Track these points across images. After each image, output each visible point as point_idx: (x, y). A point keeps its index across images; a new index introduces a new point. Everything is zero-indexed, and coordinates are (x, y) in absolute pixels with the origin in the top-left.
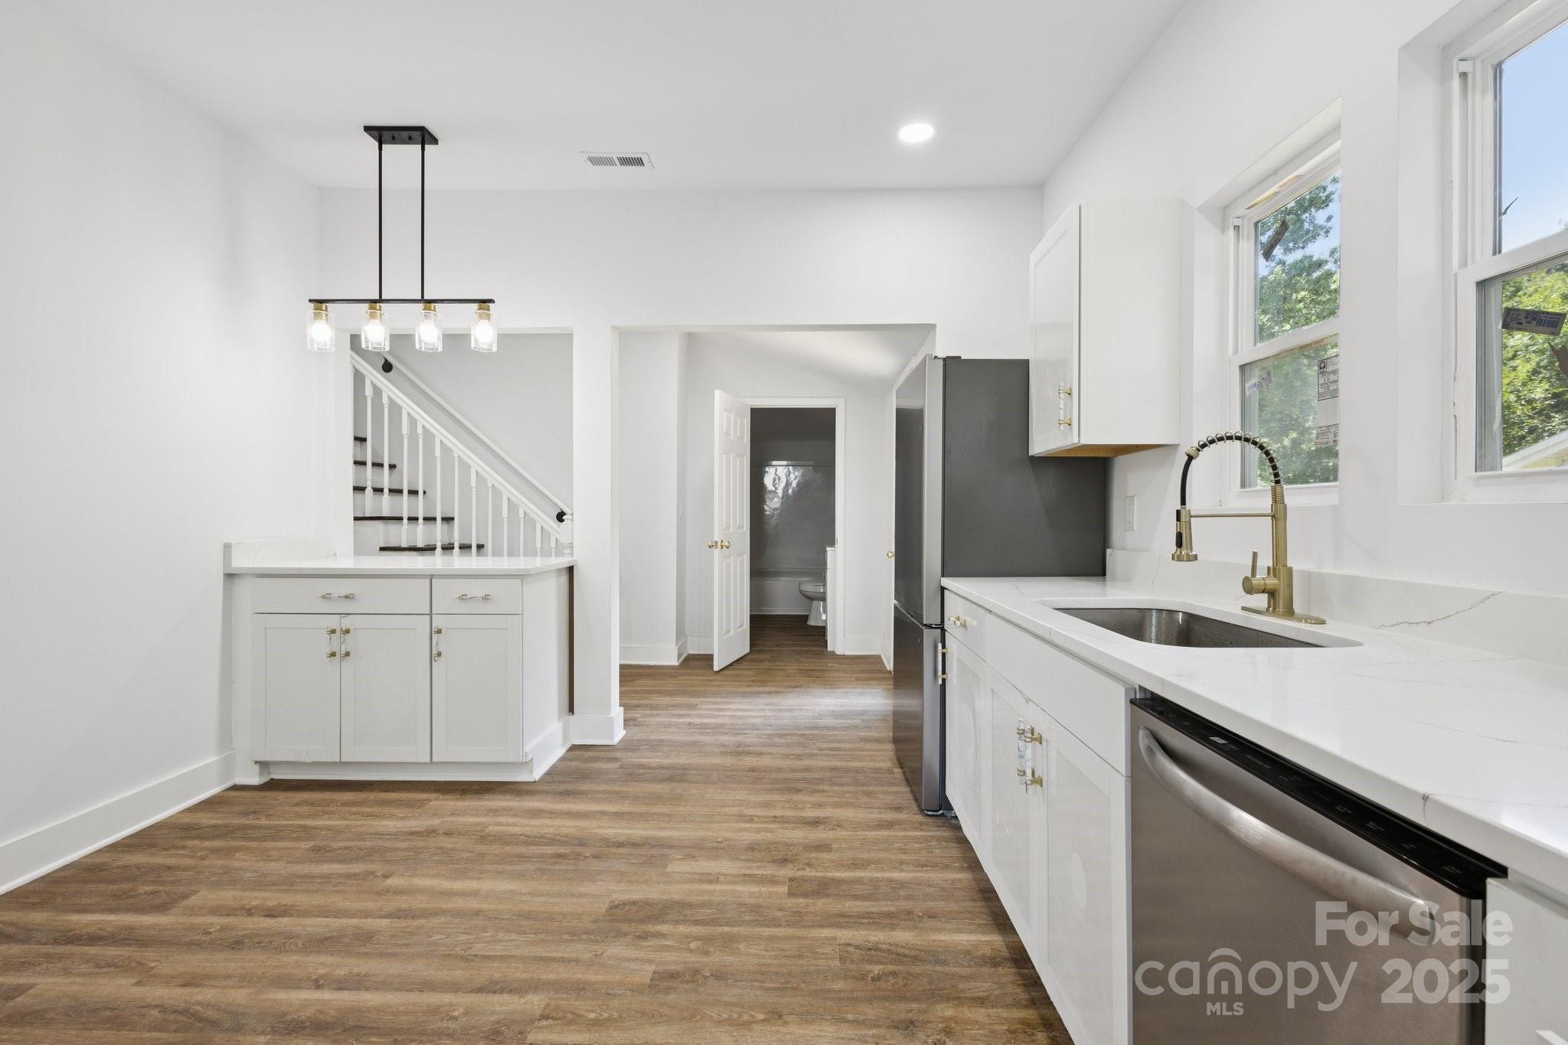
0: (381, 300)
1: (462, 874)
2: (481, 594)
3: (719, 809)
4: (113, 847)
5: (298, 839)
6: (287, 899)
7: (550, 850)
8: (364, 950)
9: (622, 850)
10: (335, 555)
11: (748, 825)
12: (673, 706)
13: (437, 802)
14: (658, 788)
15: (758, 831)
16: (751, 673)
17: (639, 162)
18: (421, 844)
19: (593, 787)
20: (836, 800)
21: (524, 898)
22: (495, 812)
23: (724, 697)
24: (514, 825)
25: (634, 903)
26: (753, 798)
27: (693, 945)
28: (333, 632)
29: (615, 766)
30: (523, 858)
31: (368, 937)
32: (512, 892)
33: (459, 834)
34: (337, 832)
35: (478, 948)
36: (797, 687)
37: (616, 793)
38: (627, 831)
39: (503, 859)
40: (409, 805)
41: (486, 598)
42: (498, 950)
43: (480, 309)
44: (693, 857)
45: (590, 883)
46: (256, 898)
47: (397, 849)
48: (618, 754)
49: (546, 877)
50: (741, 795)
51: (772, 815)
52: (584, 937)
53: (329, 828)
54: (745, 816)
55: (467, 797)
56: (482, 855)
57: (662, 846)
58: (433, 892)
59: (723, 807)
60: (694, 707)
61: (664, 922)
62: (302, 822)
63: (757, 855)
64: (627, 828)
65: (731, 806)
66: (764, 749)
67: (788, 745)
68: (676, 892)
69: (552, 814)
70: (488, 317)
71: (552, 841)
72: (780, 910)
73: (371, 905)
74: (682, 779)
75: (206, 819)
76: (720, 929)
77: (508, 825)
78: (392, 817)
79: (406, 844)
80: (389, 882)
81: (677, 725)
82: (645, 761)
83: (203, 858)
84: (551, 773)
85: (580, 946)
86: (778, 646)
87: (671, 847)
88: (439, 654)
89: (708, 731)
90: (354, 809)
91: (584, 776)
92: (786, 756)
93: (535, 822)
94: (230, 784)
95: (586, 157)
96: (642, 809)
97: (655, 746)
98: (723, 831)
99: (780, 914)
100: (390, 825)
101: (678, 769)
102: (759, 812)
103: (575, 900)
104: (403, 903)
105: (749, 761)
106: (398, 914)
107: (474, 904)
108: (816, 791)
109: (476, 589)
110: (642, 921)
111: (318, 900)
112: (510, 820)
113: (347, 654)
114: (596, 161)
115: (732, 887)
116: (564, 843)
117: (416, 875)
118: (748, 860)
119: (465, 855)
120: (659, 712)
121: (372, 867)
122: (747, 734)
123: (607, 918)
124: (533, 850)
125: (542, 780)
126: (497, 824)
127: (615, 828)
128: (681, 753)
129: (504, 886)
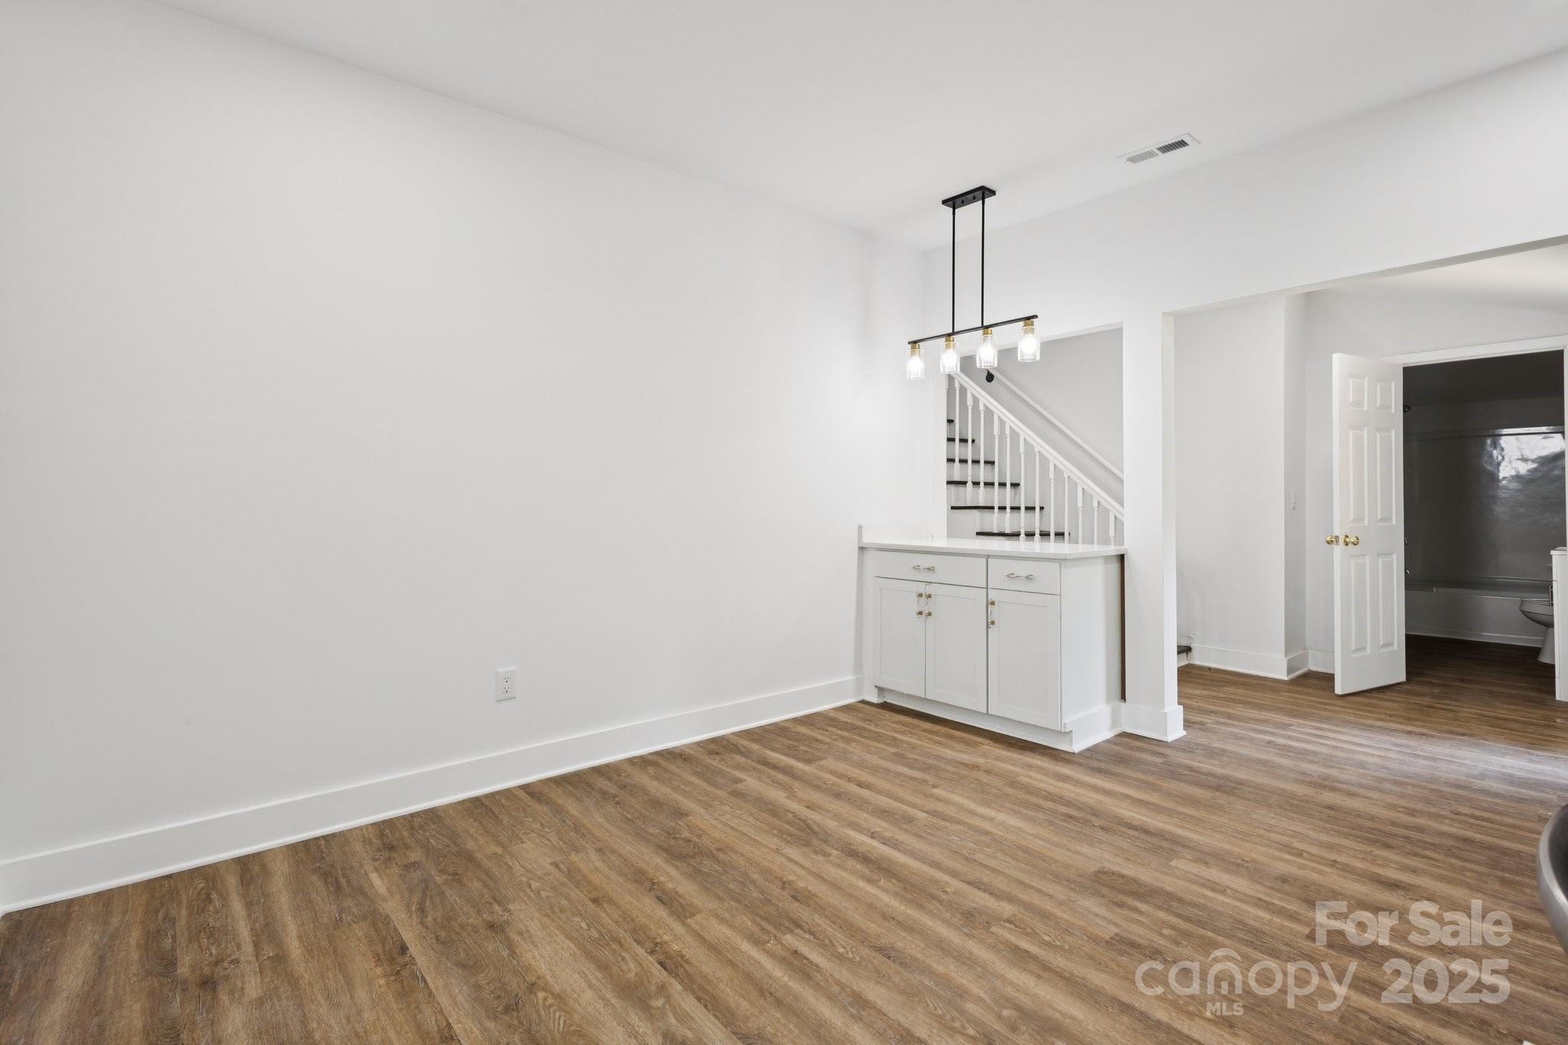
0: (954, 333)
1: (986, 804)
2: (1024, 574)
3: (1262, 832)
4: (795, 720)
5: (889, 745)
6: (872, 779)
7: (1064, 810)
8: (905, 827)
9: (1132, 832)
10: (932, 536)
11: (1292, 858)
12: (1258, 720)
13: (988, 747)
14: (1197, 792)
15: (1302, 867)
16: (1395, 705)
17: (1182, 144)
18: (965, 773)
19: (1127, 772)
20: (1446, 873)
21: (1027, 836)
22: (1030, 767)
23: (1334, 725)
24: (1042, 781)
25: (1123, 877)
26: (1314, 835)
27: (1165, 931)
28: (920, 595)
29: (1159, 760)
30: (1038, 808)
31: (910, 820)
32: (1019, 829)
33: (996, 774)
34: (914, 747)
35: (979, 856)
36: (1463, 735)
37: (1149, 783)
38: (1144, 819)
39: (1026, 804)
40: (966, 743)
41: (1029, 578)
42: (993, 863)
43: (1025, 326)
44: (1206, 863)
45: (1088, 847)
46: (855, 773)
47: (947, 771)
48: (1168, 751)
49: (1051, 828)
50: (1298, 827)
51: (1332, 859)
52: (1065, 882)
53: (909, 744)
54: (1294, 848)
55: (1011, 749)
56: (1007, 795)
57: (1177, 843)
58: (961, 808)
59: (1269, 831)
60: (1286, 726)
61: (1146, 902)
62: (895, 735)
63: (1288, 888)
64: (1146, 816)
65: (1280, 834)
66: (1362, 791)
67: (1402, 796)
68: (1169, 884)
69: (1078, 783)
70: (1032, 331)
71: (1068, 803)
72: (1287, 945)
73: (917, 800)
74: (1231, 792)
75: (843, 717)
76: (1203, 932)
77: (1036, 779)
78: (952, 748)
79: (954, 770)
80: (935, 791)
81: (1251, 740)
82: (1196, 764)
83: (835, 740)
84: (1092, 751)
85: (1058, 888)
86: (1462, 681)
87: (1184, 846)
88: (993, 623)
89: (1291, 754)
90: (929, 736)
91: (1122, 760)
92: (1394, 807)
93: (1060, 784)
94: (860, 698)
95: (1125, 159)
96: (1172, 805)
97: (1211, 753)
98: (1257, 853)
99: (1284, 948)
100: (948, 753)
101: (1230, 782)
102: (1314, 850)
103: (1069, 854)
104: (940, 807)
105: (1329, 797)
106: (934, 813)
107: (988, 826)
108: (1416, 855)
109: (1021, 569)
110: (1124, 893)
111: (888, 786)
112: (1039, 777)
113: (930, 614)
114: (1134, 159)
115: (1238, 904)
116: (1079, 809)
117: (954, 793)
118: (1272, 888)
119: (994, 791)
120: (1236, 723)
121: (927, 777)
122: (1344, 769)
123: (1093, 878)
124: (1050, 805)
125: (1081, 754)
126: (1028, 777)
127: (1134, 812)
128: (1243, 768)
129: (1014, 822)
